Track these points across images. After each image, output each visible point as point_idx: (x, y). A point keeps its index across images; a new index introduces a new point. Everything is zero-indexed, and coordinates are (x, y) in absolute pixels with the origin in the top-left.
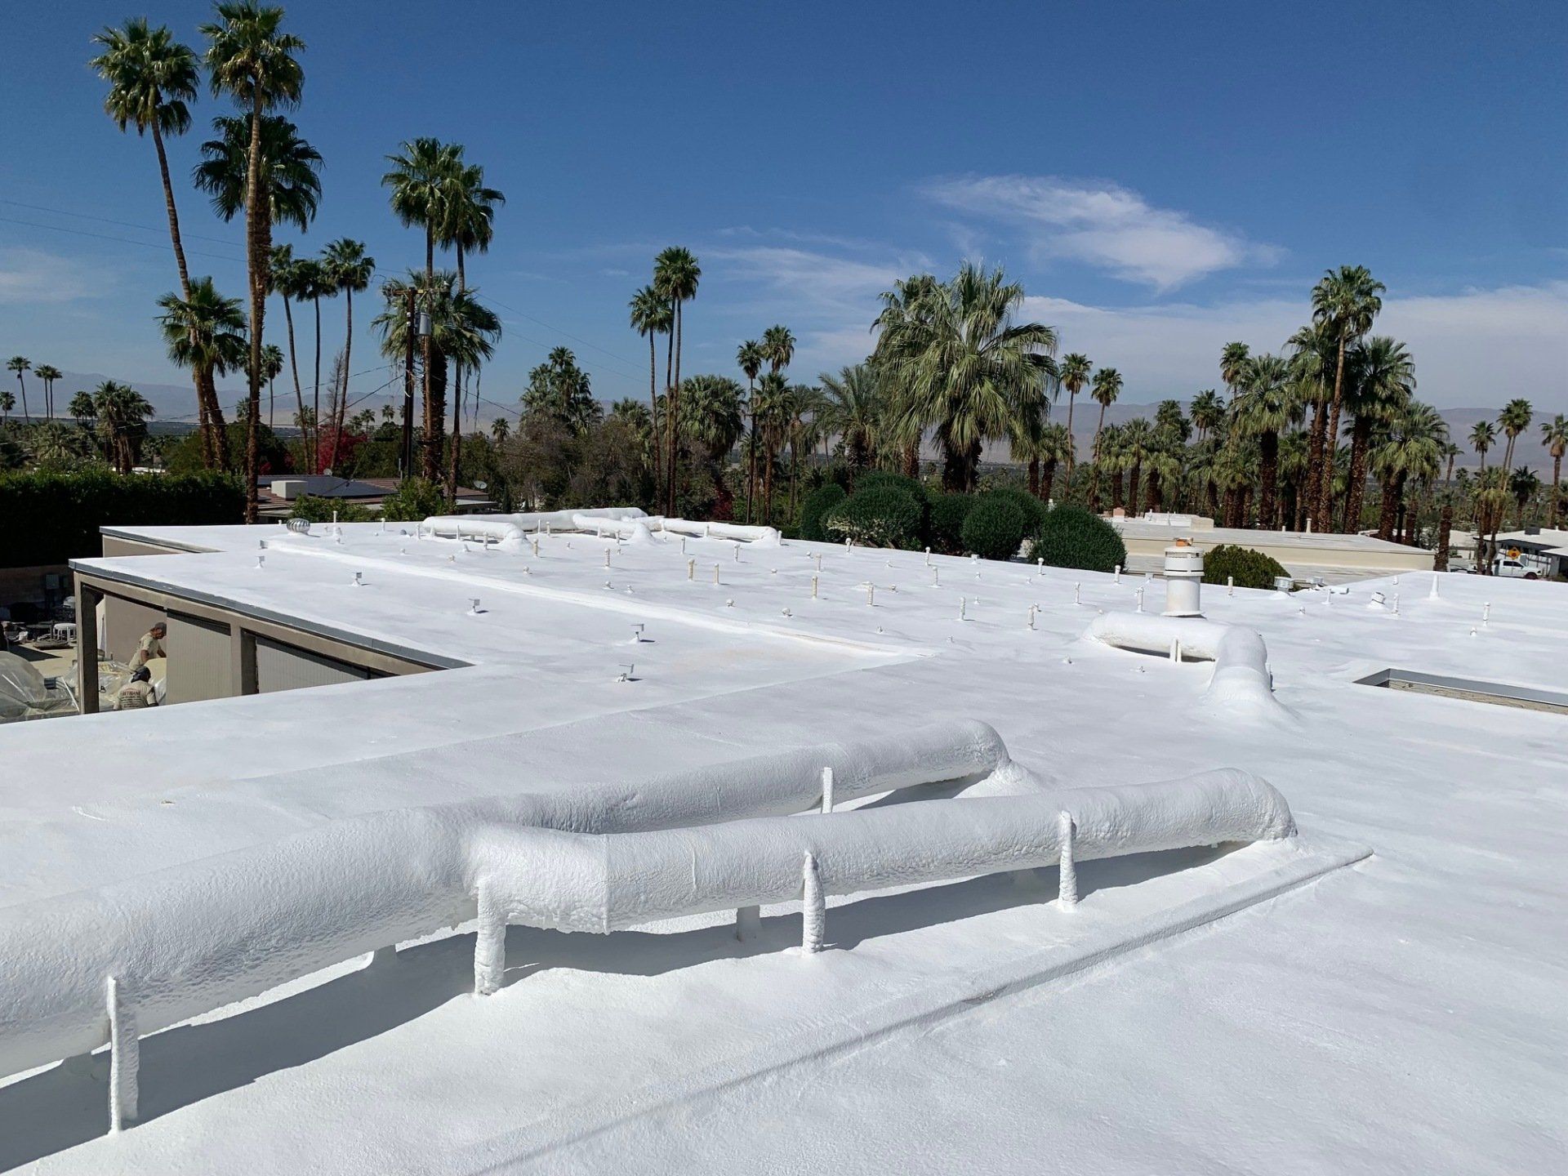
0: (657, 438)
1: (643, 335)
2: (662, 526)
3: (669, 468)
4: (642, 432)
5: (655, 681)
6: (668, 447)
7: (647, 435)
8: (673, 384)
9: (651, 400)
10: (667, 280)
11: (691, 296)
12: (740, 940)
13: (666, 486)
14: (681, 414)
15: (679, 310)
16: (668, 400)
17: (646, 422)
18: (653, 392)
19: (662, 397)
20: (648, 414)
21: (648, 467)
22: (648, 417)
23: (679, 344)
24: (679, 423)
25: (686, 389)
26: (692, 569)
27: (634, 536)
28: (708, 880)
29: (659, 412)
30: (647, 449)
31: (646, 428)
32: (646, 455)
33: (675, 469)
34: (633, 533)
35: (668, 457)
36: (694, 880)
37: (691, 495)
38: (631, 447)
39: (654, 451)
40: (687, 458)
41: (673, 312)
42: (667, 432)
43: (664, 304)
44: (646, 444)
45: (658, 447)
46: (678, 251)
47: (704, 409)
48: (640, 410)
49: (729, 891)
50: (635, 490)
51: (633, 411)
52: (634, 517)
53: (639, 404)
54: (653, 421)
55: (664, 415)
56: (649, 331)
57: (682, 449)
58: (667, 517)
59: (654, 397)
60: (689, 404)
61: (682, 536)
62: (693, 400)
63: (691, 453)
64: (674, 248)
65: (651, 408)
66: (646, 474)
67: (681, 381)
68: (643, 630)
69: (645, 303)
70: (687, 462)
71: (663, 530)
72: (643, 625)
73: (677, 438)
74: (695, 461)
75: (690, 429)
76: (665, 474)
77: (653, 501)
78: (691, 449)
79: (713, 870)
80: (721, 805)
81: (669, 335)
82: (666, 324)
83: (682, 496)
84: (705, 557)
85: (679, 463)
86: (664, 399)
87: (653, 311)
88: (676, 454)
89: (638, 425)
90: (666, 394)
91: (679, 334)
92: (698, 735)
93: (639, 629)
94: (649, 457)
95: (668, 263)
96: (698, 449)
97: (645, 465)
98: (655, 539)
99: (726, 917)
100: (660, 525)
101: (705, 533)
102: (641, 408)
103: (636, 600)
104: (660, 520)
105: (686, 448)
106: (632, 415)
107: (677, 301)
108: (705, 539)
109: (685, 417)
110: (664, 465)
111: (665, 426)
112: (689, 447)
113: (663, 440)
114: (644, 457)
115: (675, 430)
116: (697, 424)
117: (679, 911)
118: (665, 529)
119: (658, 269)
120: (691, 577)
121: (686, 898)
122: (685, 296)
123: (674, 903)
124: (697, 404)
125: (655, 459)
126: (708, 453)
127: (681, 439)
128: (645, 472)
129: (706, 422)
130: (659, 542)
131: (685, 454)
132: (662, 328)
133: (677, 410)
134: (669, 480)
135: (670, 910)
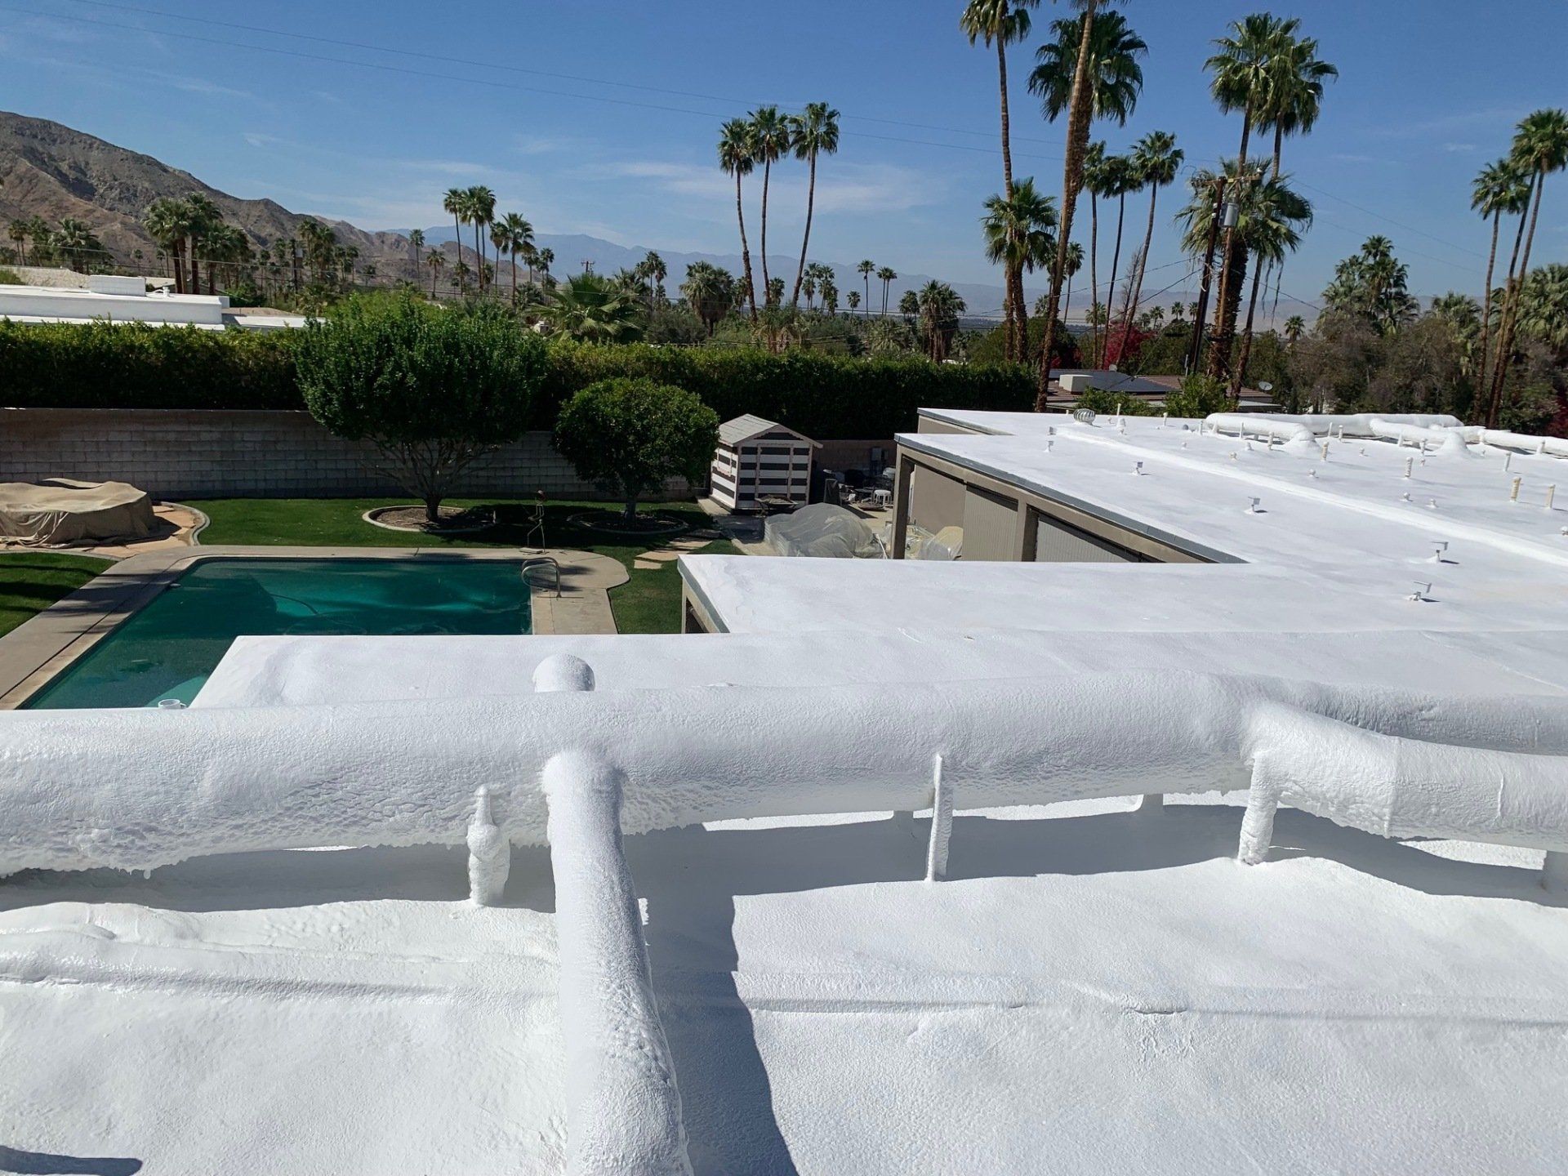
0: (1485, 339)
1: (1485, 218)
2: (1481, 439)
3: (1496, 374)
4: (1465, 332)
5: (1457, 606)
6: (1499, 348)
7: (1470, 336)
8: (1517, 275)
9: (1484, 294)
10: (1530, 150)
11: (1561, 168)
12: (1544, 888)
13: (1488, 396)
14: (1522, 310)
15: (1540, 186)
16: (1507, 295)
17: (1472, 320)
18: (1489, 284)
19: (1498, 292)
20: (1477, 310)
21: (1467, 372)
22: (1476, 315)
23: (1533, 226)
24: (1518, 321)
25: (1534, 280)
26: (1517, 488)
27: (1444, 447)
28: (1516, 811)
29: (1493, 308)
30: (1470, 352)
31: (1472, 327)
32: (1467, 359)
33: (1504, 376)
34: (1442, 443)
35: (1496, 361)
36: (1499, 806)
37: (1521, 408)
38: (1450, 348)
39: (1478, 356)
40: (1521, 363)
41: (1530, 188)
42: (1500, 331)
43: (1518, 179)
44: (1469, 346)
45: (1485, 349)
46: (1550, 114)
47: (1555, 305)
48: (1467, 306)
49: (1542, 829)
50: (1447, 396)
51: (1458, 307)
52: (1446, 426)
53: (1467, 299)
54: (1482, 319)
55: (1499, 312)
56: (1493, 213)
57: (1517, 353)
58: (1488, 428)
59: (1488, 291)
60: (1536, 298)
61: (1508, 452)
62: (1542, 294)
63: (1528, 357)
64: (1544, 110)
65: (1482, 304)
66: (1463, 381)
67: (1529, 271)
68: (1446, 549)
69: (1494, 179)
70: (1521, 367)
71: (1481, 444)
72: (1446, 544)
73: (1512, 339)
74: (1532, 367)
75: (1531, 329)
76: (1489, 382)
77: (1469, 412)
78: (1529, 353)
79: (1525, 801)
80: (1539, 740)
81: (1521, 215)
82: (1518, 203)
83: (1508, 408)
84: (1536, 477)
85: (1510, 369)
86: (1502, 293)
87: (1504, 188)
88: (1508, 358)
89: (1462, 323)
90: (1505, 287)
91: (1535, 213)
92: (1508, 669)
93: (1441, 547)
94: (1470, 361)
95: (1534, 129)
96: (1538, 353)
97: (1464, 371)
98: (1470, 452)
100: (1478, 437)
101: (1539, 450)
102: (1468, 303)
103: (1440, 516)
104: (1480, 431)
105: (1522, 351)
106: (1456, 313)
107: (1538, 175)
108: (1538, 456)
109: (1527, 313)
110: (1490, 371)
111: (1498, 325)
112: (1527, 349)
113: (1493, 341)
114: (1464, 360)
115: (1511, 330)
116: (1542, 322)
117: (1475, 834)
118: (1485, 442)
119: (1519, 138)
120: (1514, 498)
121: (1487, 823)
122: (1551, 167)
123: (1470, 825)
124: (1546, 298)
125: (1477, 364)
126: (1551, 358)
127: (1518, 340)
128: (1462, 378)
129: (1556, 320)
130: (1476, 456)
131: (1520, 358)
132: (1513, 205)
133: (1517, 305)
134: (1494, 388)
135: (1465, 831)
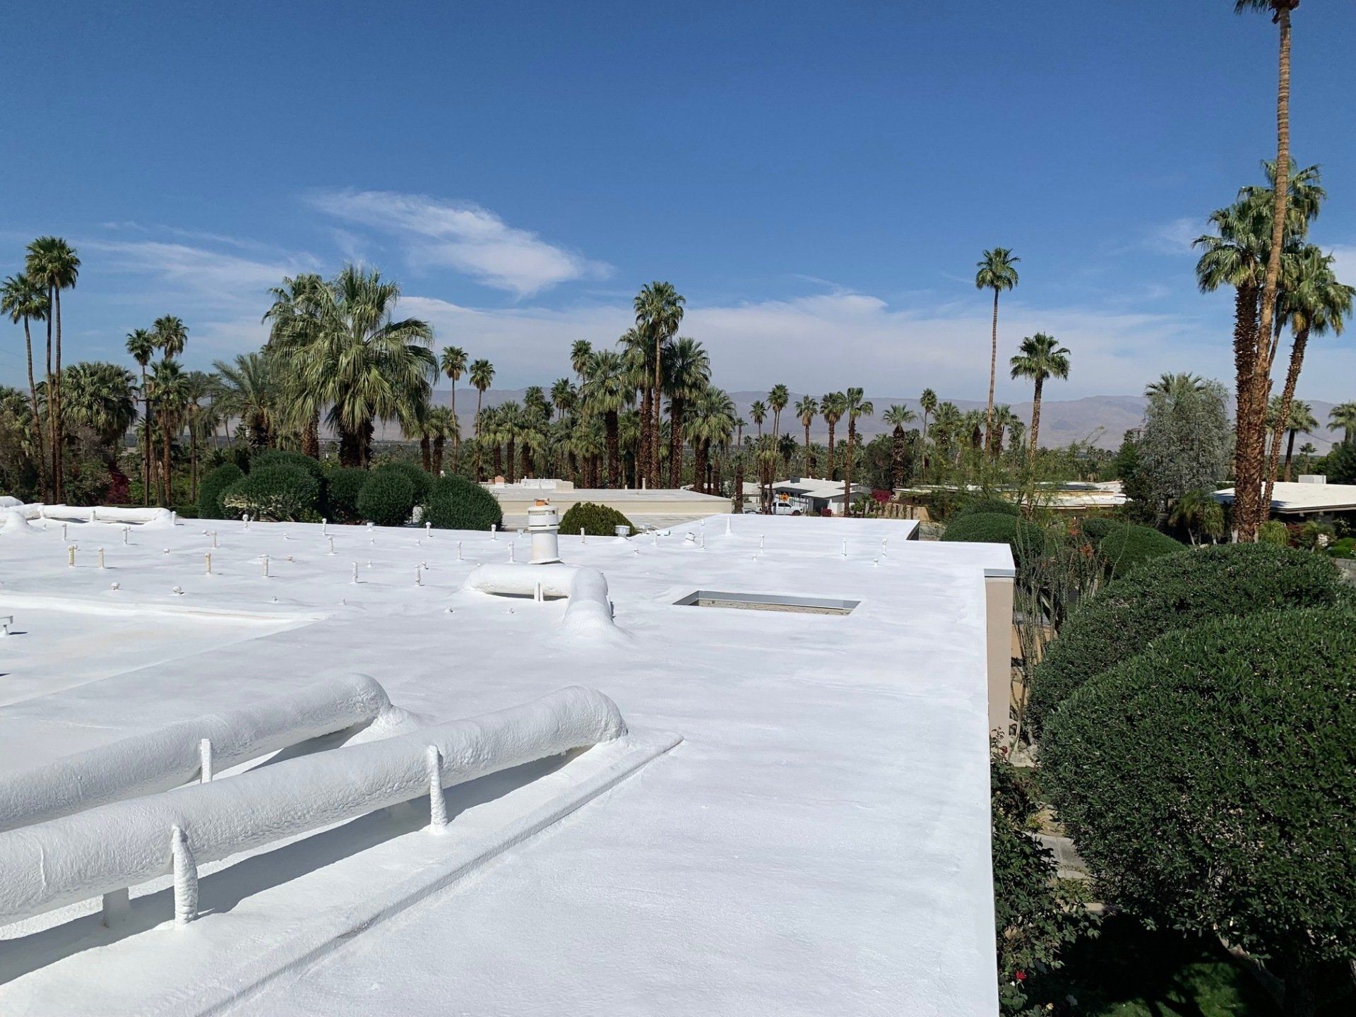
0: (38, 425)
1: (15, 322)
2: (41, 514)
3: (54, 455)
4: (21, 419)
5: (24, 674)
6: (52, 433)
7: (26, 422)
8: (54, 370)
9: (29, 387)
10: (43, 269)
11: (71, 286)
12: (108, 927)
13: (51, 473)
14: (65, 401)
15: (57, 299)
16: (49, 387)
17: (25, 409)
18: (31, 379)
19: (42, 384)
20: (28, 401)
21: (30, 455)
22: (27, 404)
23: (59, 331)
24: (64, 409)
25: (70, 376)
26: (73, 555)
27: (7, 525)
28: (59, 875)
29: (40, 398)
30: (28, 436)
31: (26, 414)
32: (27, 442)
33: (61, 455)
34: (5, 522)
35: (52, 444)
36: (43, 877)
37: (81, 481)
38: (8, 434)
39: (36, 438)
40: (74, 444)
41: (50, 299)
42: (50, 419)
43: (40, 292)
44: (27, 431)
45: (40, 434)
46: (53, 241)
47: (91, 395)
48: (17, 397)
49: (86, 881)
50: (14, 476)
51: (9, 398)
52: (7, 506)
53: (16, 391)
54: (32, 408)
55: (46, 402)
56: (23, 318)
57: (68, 436)
58: (46, 504)
59: (32, 384)
60: (75, 390)
61: (63, 523)
62: (78, 386)
63: (78, 439)
64: (48, 238)
65: (30, 395)
66: (28, 462)
67: (63, 367)
68: (12, 622)
69: (17, 290)
70: (74, 447)
71: (42, 518)
72: (11, 617)
73: (62, 424)
74: (84, 446)
75: (76, 416)
76: (49, 461)
77: (36, 488)
78: (79, 434)
79: (66, 863)
80: (83, 794)
81: (46, 322)
82: (42, 311)
83: (70, 482)
84: (91, 542)
85: (65, 449)
86: (45, 386)
87: (27, 298)
88: (61, 440)
89: (17, 412)
90: (46, 380)
91: (59, 321)
92: (71, 724)
93: (7, 622)
94: (30, 444)
95: (42, 252)
96: (84, 433)
97: (27, 454)
98: (32, 527)
99: (92, 906)
100: (38, 513)
101: (92, 518)
102: (18, 395)
103: (6, 591)
104: (39, 508)
105: (72, 434)
106: (9, 403)
107: (54, 290)
108: (92, 523)
109: (70, 403)
110: (48, 452)
111: (47, 413)
112: (76, 432)
113: (46, 427)
114: (25, 444)
115: (59, 417)
116: (84, 410)
117: (26, 912)
118: (45, 516)
119: (31, 258)
120: (72, 564)
121: (35, 897)
122: (64, 284)
123: (19, 906)
124: (83, 390)
125: (37, 446)
126: (98, 438)
127: (67, 424)
128: (26, 459)
129: (95, 407)
130: (38, 530)
131: (72, 440)
132: (37, 313)
133: (60, 397)
134: (55, 466)
135: (16, 913)
